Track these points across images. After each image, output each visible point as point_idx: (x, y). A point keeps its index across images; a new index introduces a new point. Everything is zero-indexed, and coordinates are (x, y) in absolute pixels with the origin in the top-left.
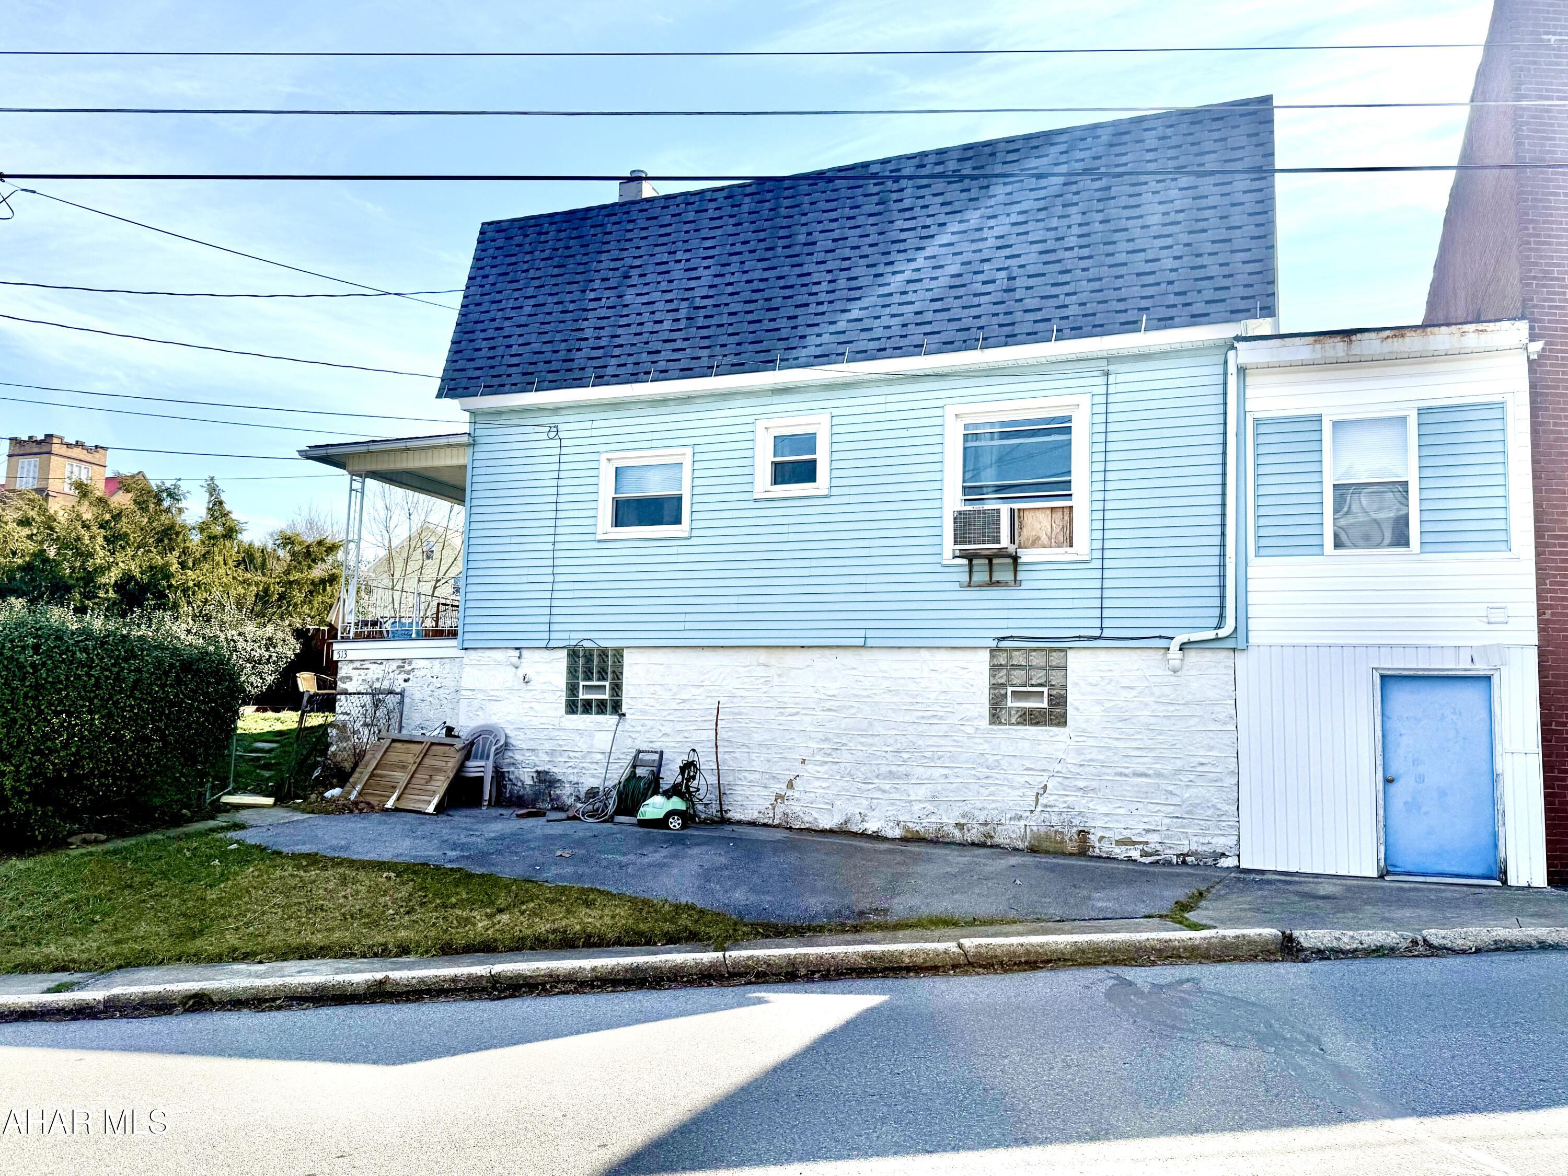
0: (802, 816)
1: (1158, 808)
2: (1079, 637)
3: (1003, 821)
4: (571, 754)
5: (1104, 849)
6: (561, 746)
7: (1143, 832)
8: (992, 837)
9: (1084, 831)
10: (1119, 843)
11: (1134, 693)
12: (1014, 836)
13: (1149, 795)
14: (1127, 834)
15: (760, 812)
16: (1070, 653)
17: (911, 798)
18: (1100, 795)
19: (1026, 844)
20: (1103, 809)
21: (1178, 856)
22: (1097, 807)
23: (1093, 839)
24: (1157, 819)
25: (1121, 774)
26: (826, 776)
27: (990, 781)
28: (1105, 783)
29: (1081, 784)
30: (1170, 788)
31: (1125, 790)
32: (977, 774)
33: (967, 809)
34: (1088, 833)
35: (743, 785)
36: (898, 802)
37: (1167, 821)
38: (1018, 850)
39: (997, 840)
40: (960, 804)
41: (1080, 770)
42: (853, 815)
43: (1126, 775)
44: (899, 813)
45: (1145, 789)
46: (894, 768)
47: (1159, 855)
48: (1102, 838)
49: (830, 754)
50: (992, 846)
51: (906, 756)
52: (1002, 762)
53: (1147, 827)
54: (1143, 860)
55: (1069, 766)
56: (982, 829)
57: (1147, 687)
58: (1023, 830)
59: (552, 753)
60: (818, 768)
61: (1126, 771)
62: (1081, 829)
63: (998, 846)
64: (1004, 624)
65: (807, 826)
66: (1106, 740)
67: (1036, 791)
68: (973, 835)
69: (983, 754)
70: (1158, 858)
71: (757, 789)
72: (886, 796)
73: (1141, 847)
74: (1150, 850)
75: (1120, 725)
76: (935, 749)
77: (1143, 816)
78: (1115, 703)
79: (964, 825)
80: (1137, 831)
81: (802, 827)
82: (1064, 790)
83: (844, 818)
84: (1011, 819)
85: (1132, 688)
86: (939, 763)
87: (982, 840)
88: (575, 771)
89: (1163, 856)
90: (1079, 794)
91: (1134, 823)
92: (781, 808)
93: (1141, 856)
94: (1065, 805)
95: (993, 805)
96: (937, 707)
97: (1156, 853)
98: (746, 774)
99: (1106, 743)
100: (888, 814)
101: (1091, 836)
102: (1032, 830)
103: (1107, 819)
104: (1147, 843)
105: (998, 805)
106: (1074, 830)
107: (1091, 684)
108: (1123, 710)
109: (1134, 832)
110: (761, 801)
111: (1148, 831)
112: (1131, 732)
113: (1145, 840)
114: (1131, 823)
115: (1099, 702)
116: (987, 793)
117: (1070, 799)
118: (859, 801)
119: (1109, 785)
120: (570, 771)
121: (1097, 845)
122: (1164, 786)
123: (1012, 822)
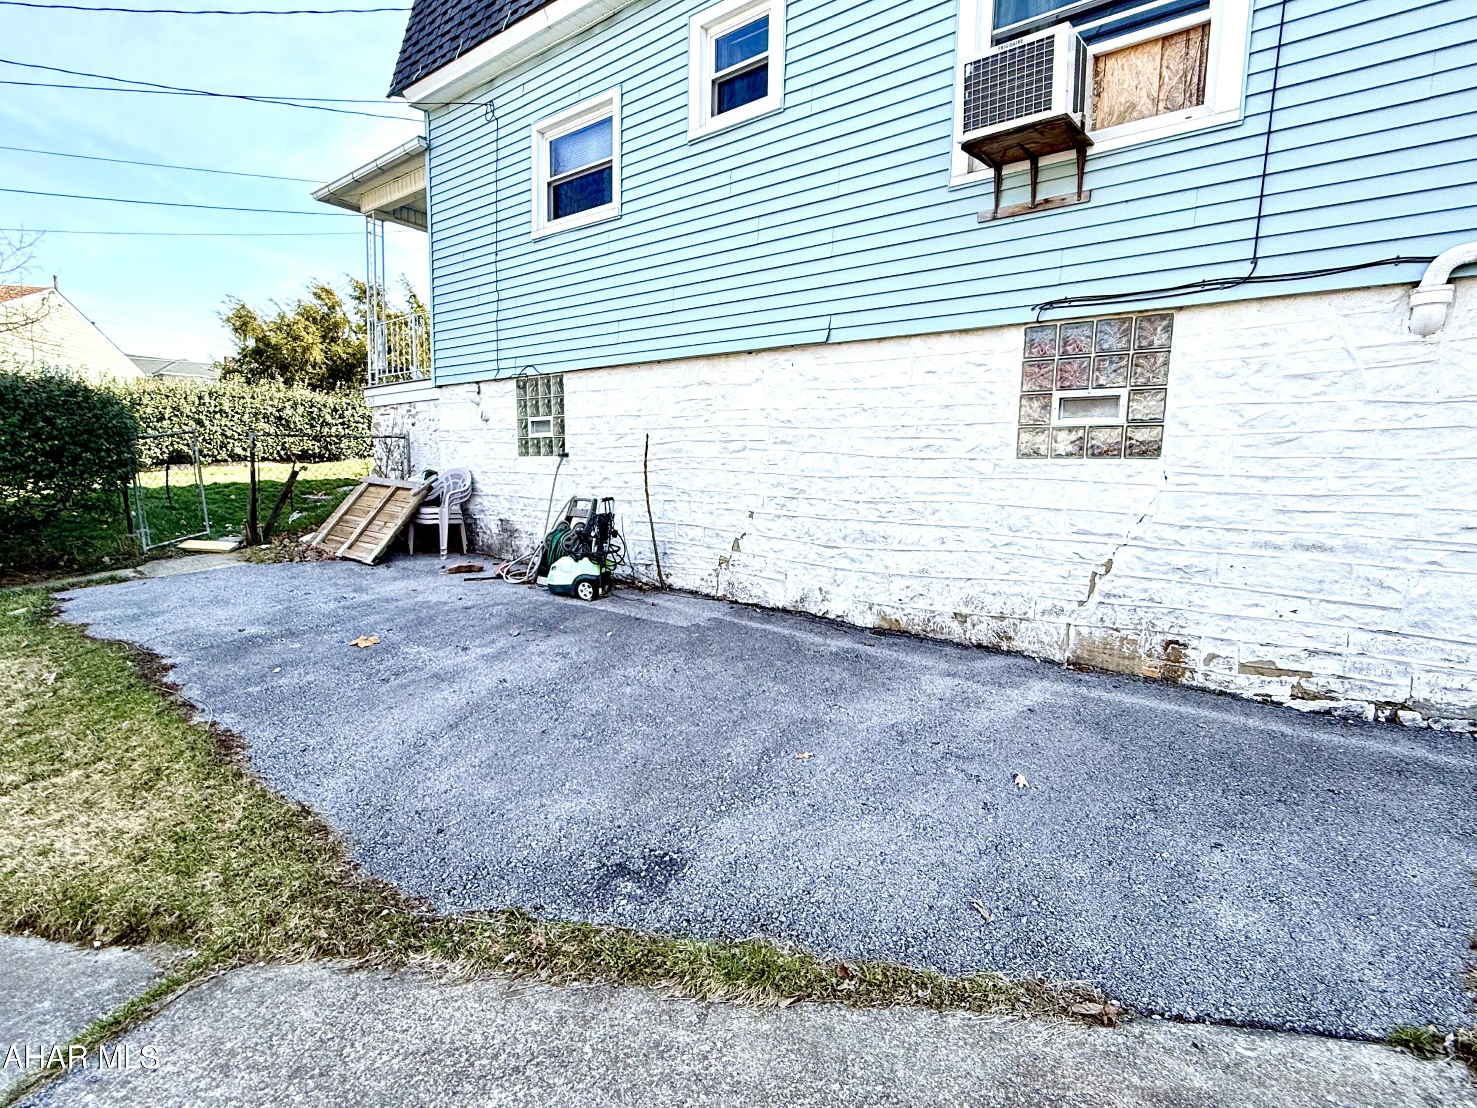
0: (750, 587)
1: (1345, 610)
2: (1204, 283)
3: (1030, 615)
4: (527, 501)
5: (1213, 676)
6: (517, 492)
7: (1304, 655)
8: (1009, 638)
9: (1177, 642)
10: (1244, 668)
11: (1316, 386)
12: (1046, 640)
13: (1326, 586)
14: (1268, 654)
15: (702, 579)
16: (1180, 319)
17: (890, 571)
18: (1215, 581)
19: (1068, 654)
20: (1218, 605)
21: (1379, 706)
22: (1207, 602)
23: (1194, 657)
24: (1338, 632)
25: (1266, 545)
26: (779, 536)
27: (1013, 549)
28: (1230, 560)
29: (1180, 560)
30: (1380, 574)
31: (1272, 575)
32: (992, 538)
33: (972, 593)
34: (1185, 646)
35: (684, 544)
36: (871, 577)
37: (1362, 638)
38: (1052, 662)
39: (1017, 644)
40: (962, 584)
41: (1181, 536)
42: (810, 590)
43: (1277, 547)
44: (872, 592)
45: (1319, 576)
46: (867, 527)
47: (1332, 699)
48: (1212, 657)
49: (784, 505)
50: (1009, 653)
51: (884, 508)
52: (1033, 520)
53: (1311, 646)
54: (1298, 704)
55: (1158, 527)
56: (995, 624)
57: (1346, 373)
58: (1063, 632)
59: (510, 498)
60: (771, 525)
61: (1278, 540)
62: (1170, 637)
63: (1019, 654)
64: (1053, 277)
65: (756, 601)
66: (1242, 480)
67: (1092, 568)
68: (981, 633)
69: (1003, 507)
70: (1333, 704)
71: (700, 548)
72: (855, 566)
73: (1294, 680)
74: (1313, 688)
75: (1274, 451)
76: (928, 498)
77: (1307, 625)
78: (1268, 408)
79: (966, 616)
80: (1290, 652)
81: (750, 602)
82: (1147, 569)
83: (801, 594)
84: (1043, 613)
85: (1309, 377)
86: (932, 520)
87: (995, 641)
88: (530, 520)
89: (1342, 704)
90: (1176, 577)
91: (1283, 636)
92: (725, 576)
93: (1294, 697)
94: (1145, 596)
95: (1016, 589)
96: (933, 432)
97: (1329, 695)
98: (687, 529)
99: (1241, 486)
100: (858, 592)
101: (1188, 652)
102: (1079, 634)
103: (1225, 624)
104: (1309, 675)
105: (1022, 589)
106: (1159, 638)
107: (1218, 376)
108: (1286, 422)
109: (1282, 651)
110: (703, 565)
111: (1313, 653)
112: (1299, 464)
113: (1305, 668)
114: (1276, 634)
115: (1234, 409)
116: (1006, 568)
117: (1155, 585)
118: (819, 570)
119: (1238, 563)
120: (526, 519)
121: (1201, 668)
122: (1363, 571)
123: (1046, 618)
